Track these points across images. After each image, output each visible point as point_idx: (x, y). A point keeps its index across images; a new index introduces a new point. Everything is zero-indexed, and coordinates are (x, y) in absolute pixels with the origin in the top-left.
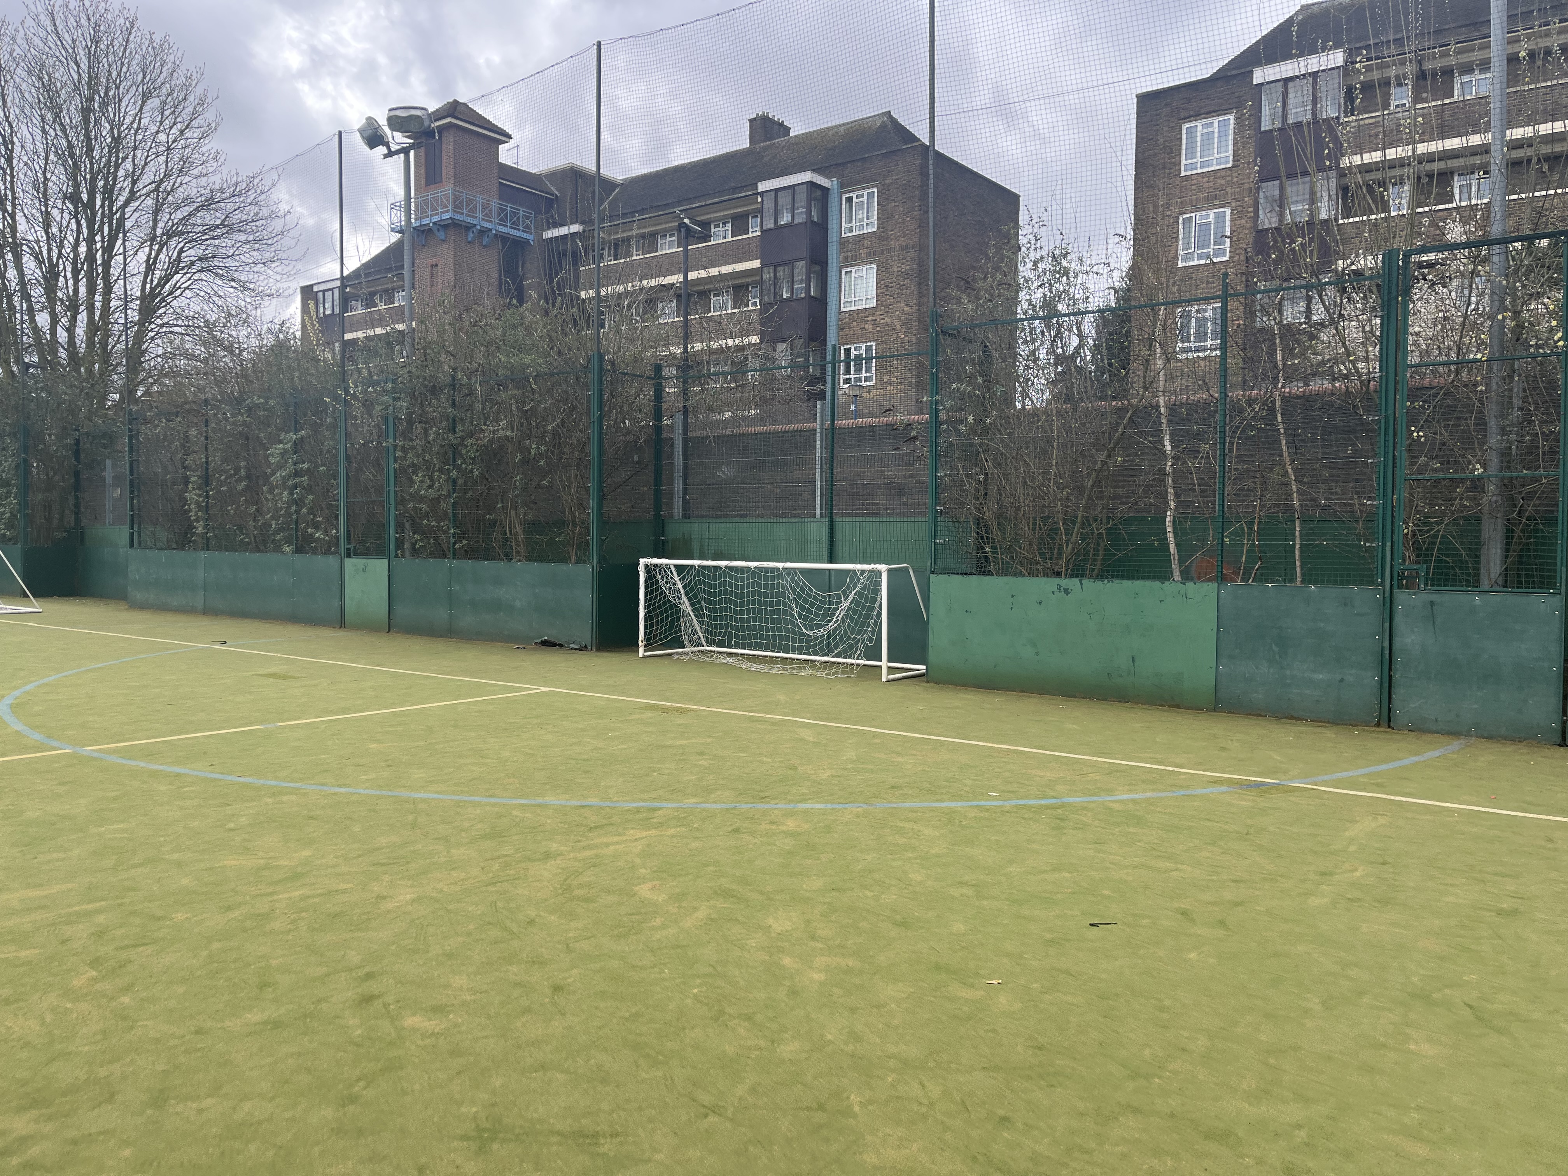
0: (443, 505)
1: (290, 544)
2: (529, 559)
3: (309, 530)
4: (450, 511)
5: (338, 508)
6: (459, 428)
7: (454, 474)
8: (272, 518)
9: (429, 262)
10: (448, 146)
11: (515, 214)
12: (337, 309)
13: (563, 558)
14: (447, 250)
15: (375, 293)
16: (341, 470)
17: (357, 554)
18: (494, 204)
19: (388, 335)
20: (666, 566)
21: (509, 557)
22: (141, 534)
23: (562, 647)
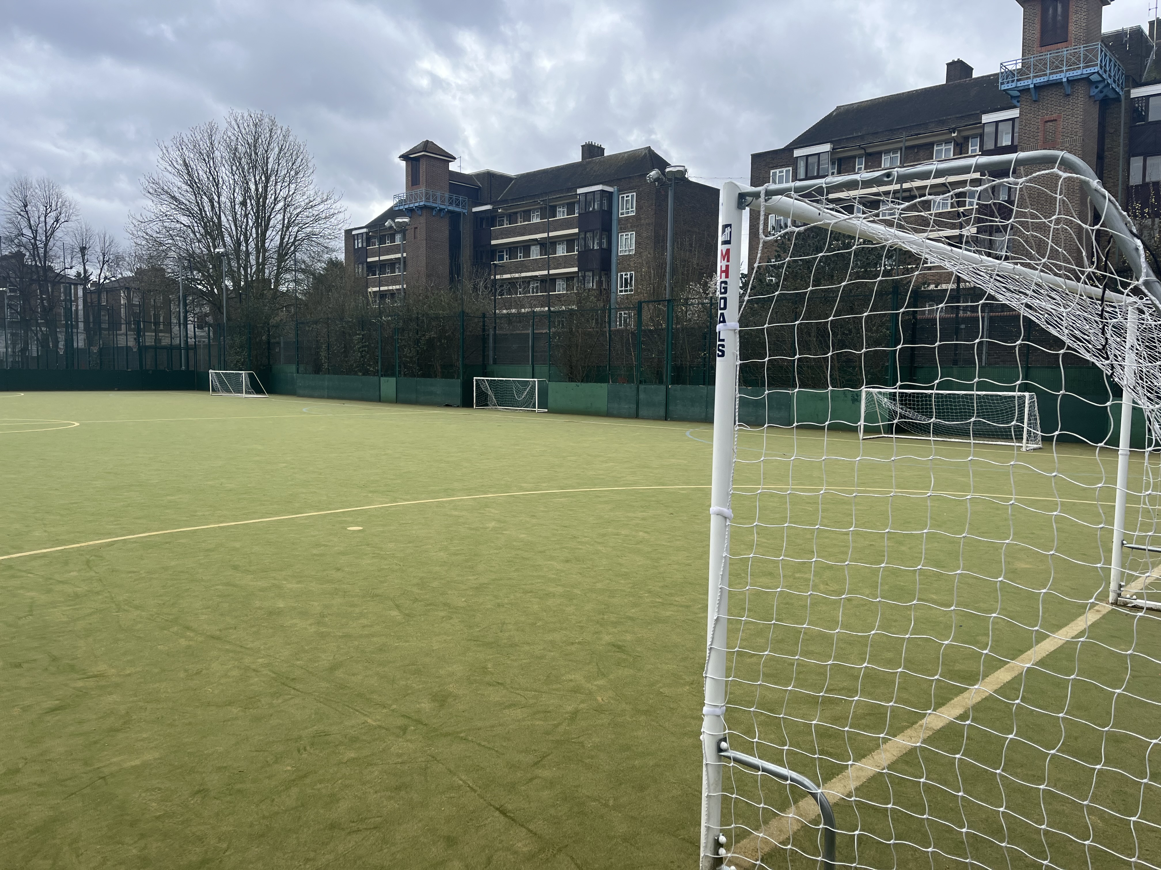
0: (414, 359)
1: (361, 372)
2: (442, 378)
3: (368, 367)
4: (417, 361)
5: (378, 359)
6: (419, 333)
7: (418, 349)
8: (354, 363)
9: (413, 227)
10: (423, 166)
11: (458, 199)
12: (365, 244)
13: (452, 377)
14: (422, 220)
15: (385, 235)
16: (379, 346)
17: (385, 376)
18: (447, 195)
19: (391, 259)
20: (483, 380)
21: (436, 377)
22: (301, 369)
23: (451, 406)
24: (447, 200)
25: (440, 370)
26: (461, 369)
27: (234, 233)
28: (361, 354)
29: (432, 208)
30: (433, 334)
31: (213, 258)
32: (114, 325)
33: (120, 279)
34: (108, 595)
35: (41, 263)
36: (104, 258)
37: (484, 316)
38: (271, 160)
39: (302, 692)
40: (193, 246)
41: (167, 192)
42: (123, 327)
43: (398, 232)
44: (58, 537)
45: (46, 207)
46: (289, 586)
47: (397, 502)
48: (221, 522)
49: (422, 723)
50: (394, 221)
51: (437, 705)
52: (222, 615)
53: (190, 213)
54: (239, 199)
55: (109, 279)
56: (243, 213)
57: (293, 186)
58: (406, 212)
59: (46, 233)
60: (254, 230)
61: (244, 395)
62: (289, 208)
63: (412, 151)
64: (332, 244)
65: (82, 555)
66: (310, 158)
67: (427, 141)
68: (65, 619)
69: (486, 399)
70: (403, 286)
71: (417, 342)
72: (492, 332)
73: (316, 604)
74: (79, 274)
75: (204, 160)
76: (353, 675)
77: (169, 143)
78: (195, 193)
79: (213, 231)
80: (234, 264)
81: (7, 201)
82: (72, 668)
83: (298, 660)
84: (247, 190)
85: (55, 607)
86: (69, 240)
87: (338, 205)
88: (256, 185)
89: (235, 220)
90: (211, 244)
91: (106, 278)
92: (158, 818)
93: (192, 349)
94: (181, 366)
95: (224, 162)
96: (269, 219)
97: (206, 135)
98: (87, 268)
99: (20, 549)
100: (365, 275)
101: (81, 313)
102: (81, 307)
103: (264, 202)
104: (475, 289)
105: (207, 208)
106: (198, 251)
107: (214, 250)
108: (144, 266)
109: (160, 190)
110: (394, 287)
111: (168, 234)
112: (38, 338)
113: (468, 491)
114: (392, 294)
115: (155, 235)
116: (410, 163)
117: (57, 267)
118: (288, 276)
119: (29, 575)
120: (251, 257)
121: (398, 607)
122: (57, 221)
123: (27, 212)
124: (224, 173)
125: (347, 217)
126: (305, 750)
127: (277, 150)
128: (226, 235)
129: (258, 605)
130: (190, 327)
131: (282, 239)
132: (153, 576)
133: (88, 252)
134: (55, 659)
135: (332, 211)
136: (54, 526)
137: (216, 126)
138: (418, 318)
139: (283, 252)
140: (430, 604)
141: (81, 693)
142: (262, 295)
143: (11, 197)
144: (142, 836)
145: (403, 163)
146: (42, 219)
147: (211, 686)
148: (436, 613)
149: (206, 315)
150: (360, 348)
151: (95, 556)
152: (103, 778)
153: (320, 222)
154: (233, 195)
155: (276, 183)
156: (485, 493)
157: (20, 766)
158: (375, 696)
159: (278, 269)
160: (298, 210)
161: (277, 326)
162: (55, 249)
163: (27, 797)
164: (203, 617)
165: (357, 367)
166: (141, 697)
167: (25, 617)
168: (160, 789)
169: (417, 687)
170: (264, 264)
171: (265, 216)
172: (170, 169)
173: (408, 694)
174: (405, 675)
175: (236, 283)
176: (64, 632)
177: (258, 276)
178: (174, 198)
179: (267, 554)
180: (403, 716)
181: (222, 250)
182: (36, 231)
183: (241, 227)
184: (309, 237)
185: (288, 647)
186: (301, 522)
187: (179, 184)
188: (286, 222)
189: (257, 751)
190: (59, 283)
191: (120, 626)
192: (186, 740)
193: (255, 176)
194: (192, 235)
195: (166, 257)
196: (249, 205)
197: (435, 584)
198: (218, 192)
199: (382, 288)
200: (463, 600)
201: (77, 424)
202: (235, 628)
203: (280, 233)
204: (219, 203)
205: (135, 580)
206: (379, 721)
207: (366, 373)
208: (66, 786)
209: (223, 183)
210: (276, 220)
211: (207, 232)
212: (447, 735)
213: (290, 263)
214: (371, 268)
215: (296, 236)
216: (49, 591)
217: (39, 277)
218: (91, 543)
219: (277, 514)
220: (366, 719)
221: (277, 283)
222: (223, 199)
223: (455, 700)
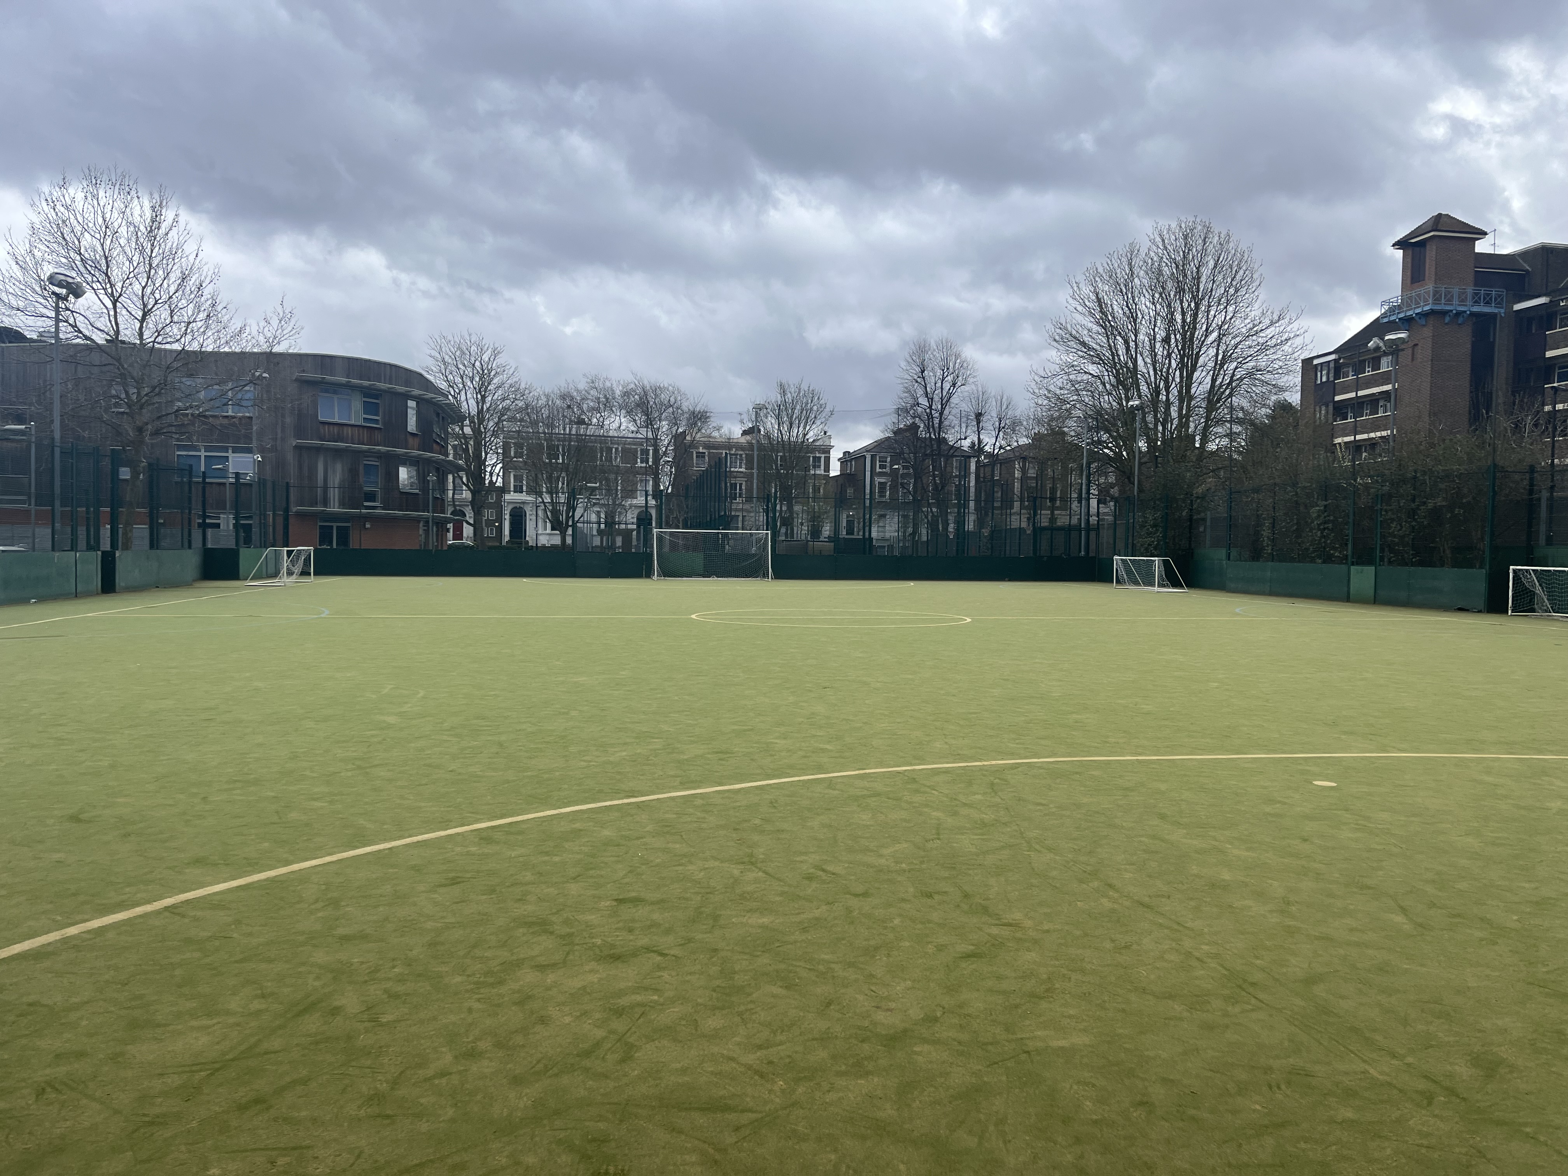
0: (1406, 539)
1: (1321, 559)
2: (1453, 567)
3: (1332, 552)
4: (1410, 542)
5: (1347, 540)
6: (1417, 500)
7: (1414, 523)
8: (1310, 545)
9: (1411, 344)
10: (1431, 252)
11: (1488, 295)
12: (1331, 375)
13: (1471, 566)
14: (1427, 332)
15: (1364, 361)
16: (1351, 520)
17: (1358, 564)
18: (1470, 290)
19: (1373, 394)
20: (1527, 571)
21: (1442, 566)
22: (1234, 553)
23: (1467, 610)
24: (1469, 297)
25: (1450, 555)
26: (1487, 553)
27: (1153, 379)
28: (1322, 533)
29: (1444, 313)
30: (1440, 502)
31: (1124, 413)
32: (1007, 503)
33: (1016, 447)
34: (1016, 828)
35: (935, 435)
36: (1000, 424)
37: (1532, 469)
38: (1203, 279)
39: (1267, 1005)
40: (1102, 400)
41: (1075, 338)
42: (1017, 505)
43: (1385, 354)
44: (960, 752)
45: (943, 370)
46: (1236, 852)
47: (1388, 752)
48: (1140, 754)
49: (1458, 1096)
50: (1383, 339)
51: (1482, 1073)
52: (1150, 876)
53: (1098, 359)
54: (1161, 334)
55: (1003, 449)
56: (1165, 352)
57: (1231, 309)
58: (1400, 324)
59: (942, 401)
60: (1178, 373)
61: (1156, 589)
62: (1224, 338)
63: (1413, 234)
64: (1283, 381)
65: (984, 775)
66: (1256, 267)
67: (1440, 215)
68: (974, 850)
69: (1531, 601)
70: (1392, 432)
71: (1412, 514)
72: (1545, 494)
73: (1275, 883)
74: (973, 444)
75: (1121, 291)
76: (1343, 997)
77: (1081, 278)
78: (1107, 334)
79: (1126, 379)
80: (1150, 418)
81: (904, 368)
82: (985, 910)
83: (1257, 958)
84: (1171, 321)
85: (962, 834)
86: (965, 407)
87: (1295, 326)
88: (1183, 314)
89: (1154, 364)
90: (1123, 396)
91: (1001, 448)
92: (1095, 1122)
93: (1093, 529)
94: (1080, 551)
95: (1144, 291)
96: (1198, 356)
97: (1124, 260)
98: (981, 437)
99: (922, 760)
100: (1330, 420)
101: (972, 490)
102: (973, 483)
103: (1192, 335)
104: (1518, 427)
105: (1122, 351)
106: (1106, 406)
107: (1127, 402)
108: (1043, 431)
109: (1068, 336)
110: (1378, 434)
111: (1073, 388)
112: (928, 520)
113: (1510, 746)
114: (1372, 444)
115: (1058, 392)
116: (1410, 252)
117: (951, 438)
118: (1219, 430)
119: (933, 792)
120: (1172, 409)
121: (1404, 910)
122: (954, 385)
123: (924, 378)
124: (1144, 304)
125: (1307, 341)
126: (1279, 1088)
127: (1211, 264)
128: (1142, 383)
129: (1195, 872)
130: (1094, 503)
131: (1214, 380)
132: (1064, 812)
133: (984, 419)
134: (966, 896)
135: (1286, 336)
136: (954, 738)
137: (1137, 247)
138: (1415, 478)
139: (1213, 398)
140: (1459, 915)
141: (997, 942)
142: (1184, 456)
143: (909, 362)
144: (1078, 1140)
145: (1399, 253)
146: (939, 385)
147: (1145, 968)
148: (1469, 931)
149: (1112, 486)
150: (1321, 524)
151: (999, 779)
152: (1028, 1052)
153: (1268, 352)
154: (1154, 330)
155: (1209, 306)
156: (1540, 752)
157: (939, 1014)
158: (1378, 1037)
159: (1206, 422)
160: (1238, 339)
161: (1203, 497)
162: (951, 417)
163: (947, 1053)
164: (1128, 876)
165: (1314, 552)
166: (1063, 962)
167: (933, 840)
168: (1094, 1085)
169: (1446, 1039)
170: (1188, 416)
171: (1192, 353)
172: (1080, 308)
173: (1432, 1046)
174: (1424, 1015)
175: (1151, 442)
176: (973, 865)
177: (1180, 432)
178: (1083, 344)
179: (1202, 804)
180: (1426, 1077)
181: (1137, 403)
182: (932, 399)
183: (1161, 371)
184: (1250, 374)
185: (1242, 937)
186: (1247, 765)
187: (1090, 325)
188: (1220, 357)
189: (1211, 1070)
190: (953, 456)
191: (1033, 869)
192: (1121, 1031)
193: (1182, 302)
194: (1101, 387)
195: (1069, 416)
196: (1173, 341)
197: (1462, 885)
198: (1135, 329)
199: (1358, 437)
200: (1515, 918)
201: (969, 620)
202: (1169, 897)
203: (1211, 373)
204: (1135, 341)
205: (1045, 815)
206: (1388, 1075)
207: (1328, 559)
208: (987, 1051)
209: (1143, 317)
210: (1207, 357)
211: (1119, 382)
212: (1499, 1123)
213: (1224, 412)
214: (1341, 409)
215: (1233, 375)
216: (955, 814)
217: (932, 451)
218: (994, 762)
219: (1211, 752)
220: (1367, 1067)
221: (1205, 440)
222: (1141, 337)
223: (1511, 1072)
